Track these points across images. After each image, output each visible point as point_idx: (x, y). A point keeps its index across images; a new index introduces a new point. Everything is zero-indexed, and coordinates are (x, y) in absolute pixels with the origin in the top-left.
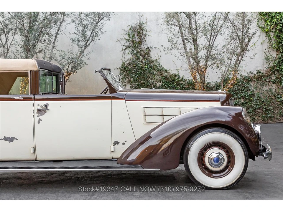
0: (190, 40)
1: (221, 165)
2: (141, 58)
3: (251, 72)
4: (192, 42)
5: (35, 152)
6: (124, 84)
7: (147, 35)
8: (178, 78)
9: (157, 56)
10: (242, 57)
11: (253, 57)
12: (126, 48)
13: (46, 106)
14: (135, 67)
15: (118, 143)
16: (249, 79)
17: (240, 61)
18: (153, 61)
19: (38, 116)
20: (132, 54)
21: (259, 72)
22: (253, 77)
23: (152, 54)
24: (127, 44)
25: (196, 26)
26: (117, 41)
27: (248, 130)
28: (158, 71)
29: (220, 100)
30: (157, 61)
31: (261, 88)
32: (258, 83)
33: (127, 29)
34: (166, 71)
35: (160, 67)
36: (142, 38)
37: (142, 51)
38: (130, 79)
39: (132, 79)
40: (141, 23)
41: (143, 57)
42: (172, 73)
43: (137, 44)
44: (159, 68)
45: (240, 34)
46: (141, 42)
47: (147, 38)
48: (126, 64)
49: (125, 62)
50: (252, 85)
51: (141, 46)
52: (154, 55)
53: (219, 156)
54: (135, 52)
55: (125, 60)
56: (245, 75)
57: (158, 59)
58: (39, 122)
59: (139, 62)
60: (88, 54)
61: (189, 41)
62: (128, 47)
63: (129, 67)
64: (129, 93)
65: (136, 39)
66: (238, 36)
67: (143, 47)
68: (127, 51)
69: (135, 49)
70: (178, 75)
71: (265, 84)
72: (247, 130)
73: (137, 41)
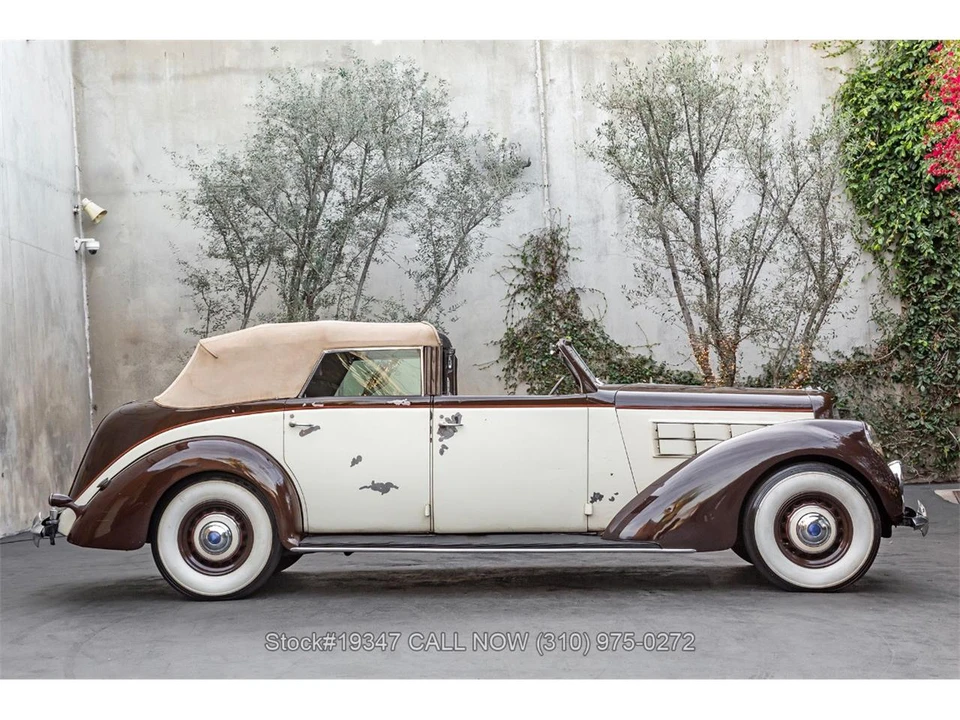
0: (696, 274)
1: (823, 540)
2: (555, 315)
3: (837, 352)
4: (702, 278)
5: (431, 516)
6: (511, 383)
7: (570, 259)
8: (651, 367)
9: (595, 310)
10: (824, 314)
11: (851, 315)
12: (518, 292)
13: (457, 419)
14: (540, 338)
15: (601, 497)
16: (833, 370)
17: (819, 325)
18: (585, 324)
19: (441, 440)
20: (533, 307)
21: (858, 352)
22: (843, 365)
23: (583, 305)
24: (520, 281)
25: (718, 242)
26: (494, 273)
27: (879, 469)
28: (598, 348)
29: (811, 408)
30: (596, 326)
31: (866, 394)
32: (857, 379)
33: (520, 243)
34: (620, 348)
35: (604, 339)
36: (558, 265)
37: (558, 298)
38: (525, 369)
39: (532, 371)
40: (556, 228)
41: (561, 314)
42: (634, 353)
43: (545, 281)
44: (601, 341)
45: (816, 258)
46: (556, 277)
47: (570, 266)
48: (515, 331)
49: (513, 326)
50: (842, 386)
51: (555, 286)
52: (587, 310)
53: (820, 522)
54: (540, 300)
55: (515, 321)
56: (823, 361)
57: (598, 319)
58: (442, 452)
59: (551, 326)
60: (454, 309)
61: (694, 277)
62: (523, 289)
63: (525, 339)
64: (620, 393)
65: (543, 269)
66: (811, 265)
67: (560, 288)
68: (520, 298)
69: (540, 293)
70: (650, 359)
71: (874, 383)
72: (876, 469)
73: (545, 273)
